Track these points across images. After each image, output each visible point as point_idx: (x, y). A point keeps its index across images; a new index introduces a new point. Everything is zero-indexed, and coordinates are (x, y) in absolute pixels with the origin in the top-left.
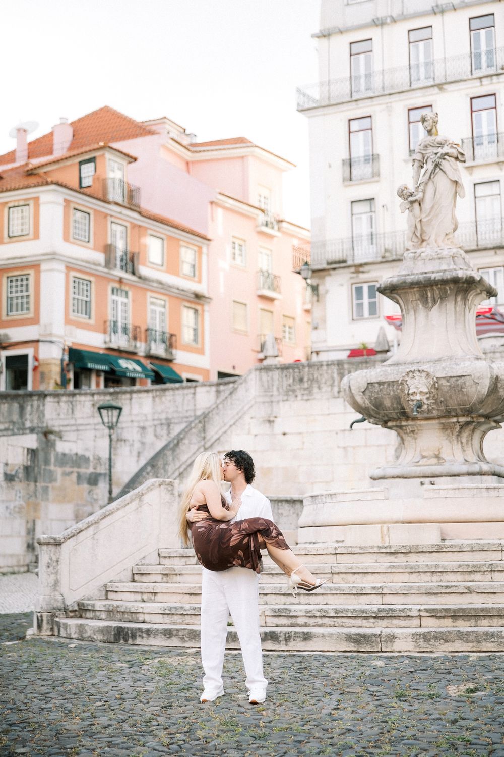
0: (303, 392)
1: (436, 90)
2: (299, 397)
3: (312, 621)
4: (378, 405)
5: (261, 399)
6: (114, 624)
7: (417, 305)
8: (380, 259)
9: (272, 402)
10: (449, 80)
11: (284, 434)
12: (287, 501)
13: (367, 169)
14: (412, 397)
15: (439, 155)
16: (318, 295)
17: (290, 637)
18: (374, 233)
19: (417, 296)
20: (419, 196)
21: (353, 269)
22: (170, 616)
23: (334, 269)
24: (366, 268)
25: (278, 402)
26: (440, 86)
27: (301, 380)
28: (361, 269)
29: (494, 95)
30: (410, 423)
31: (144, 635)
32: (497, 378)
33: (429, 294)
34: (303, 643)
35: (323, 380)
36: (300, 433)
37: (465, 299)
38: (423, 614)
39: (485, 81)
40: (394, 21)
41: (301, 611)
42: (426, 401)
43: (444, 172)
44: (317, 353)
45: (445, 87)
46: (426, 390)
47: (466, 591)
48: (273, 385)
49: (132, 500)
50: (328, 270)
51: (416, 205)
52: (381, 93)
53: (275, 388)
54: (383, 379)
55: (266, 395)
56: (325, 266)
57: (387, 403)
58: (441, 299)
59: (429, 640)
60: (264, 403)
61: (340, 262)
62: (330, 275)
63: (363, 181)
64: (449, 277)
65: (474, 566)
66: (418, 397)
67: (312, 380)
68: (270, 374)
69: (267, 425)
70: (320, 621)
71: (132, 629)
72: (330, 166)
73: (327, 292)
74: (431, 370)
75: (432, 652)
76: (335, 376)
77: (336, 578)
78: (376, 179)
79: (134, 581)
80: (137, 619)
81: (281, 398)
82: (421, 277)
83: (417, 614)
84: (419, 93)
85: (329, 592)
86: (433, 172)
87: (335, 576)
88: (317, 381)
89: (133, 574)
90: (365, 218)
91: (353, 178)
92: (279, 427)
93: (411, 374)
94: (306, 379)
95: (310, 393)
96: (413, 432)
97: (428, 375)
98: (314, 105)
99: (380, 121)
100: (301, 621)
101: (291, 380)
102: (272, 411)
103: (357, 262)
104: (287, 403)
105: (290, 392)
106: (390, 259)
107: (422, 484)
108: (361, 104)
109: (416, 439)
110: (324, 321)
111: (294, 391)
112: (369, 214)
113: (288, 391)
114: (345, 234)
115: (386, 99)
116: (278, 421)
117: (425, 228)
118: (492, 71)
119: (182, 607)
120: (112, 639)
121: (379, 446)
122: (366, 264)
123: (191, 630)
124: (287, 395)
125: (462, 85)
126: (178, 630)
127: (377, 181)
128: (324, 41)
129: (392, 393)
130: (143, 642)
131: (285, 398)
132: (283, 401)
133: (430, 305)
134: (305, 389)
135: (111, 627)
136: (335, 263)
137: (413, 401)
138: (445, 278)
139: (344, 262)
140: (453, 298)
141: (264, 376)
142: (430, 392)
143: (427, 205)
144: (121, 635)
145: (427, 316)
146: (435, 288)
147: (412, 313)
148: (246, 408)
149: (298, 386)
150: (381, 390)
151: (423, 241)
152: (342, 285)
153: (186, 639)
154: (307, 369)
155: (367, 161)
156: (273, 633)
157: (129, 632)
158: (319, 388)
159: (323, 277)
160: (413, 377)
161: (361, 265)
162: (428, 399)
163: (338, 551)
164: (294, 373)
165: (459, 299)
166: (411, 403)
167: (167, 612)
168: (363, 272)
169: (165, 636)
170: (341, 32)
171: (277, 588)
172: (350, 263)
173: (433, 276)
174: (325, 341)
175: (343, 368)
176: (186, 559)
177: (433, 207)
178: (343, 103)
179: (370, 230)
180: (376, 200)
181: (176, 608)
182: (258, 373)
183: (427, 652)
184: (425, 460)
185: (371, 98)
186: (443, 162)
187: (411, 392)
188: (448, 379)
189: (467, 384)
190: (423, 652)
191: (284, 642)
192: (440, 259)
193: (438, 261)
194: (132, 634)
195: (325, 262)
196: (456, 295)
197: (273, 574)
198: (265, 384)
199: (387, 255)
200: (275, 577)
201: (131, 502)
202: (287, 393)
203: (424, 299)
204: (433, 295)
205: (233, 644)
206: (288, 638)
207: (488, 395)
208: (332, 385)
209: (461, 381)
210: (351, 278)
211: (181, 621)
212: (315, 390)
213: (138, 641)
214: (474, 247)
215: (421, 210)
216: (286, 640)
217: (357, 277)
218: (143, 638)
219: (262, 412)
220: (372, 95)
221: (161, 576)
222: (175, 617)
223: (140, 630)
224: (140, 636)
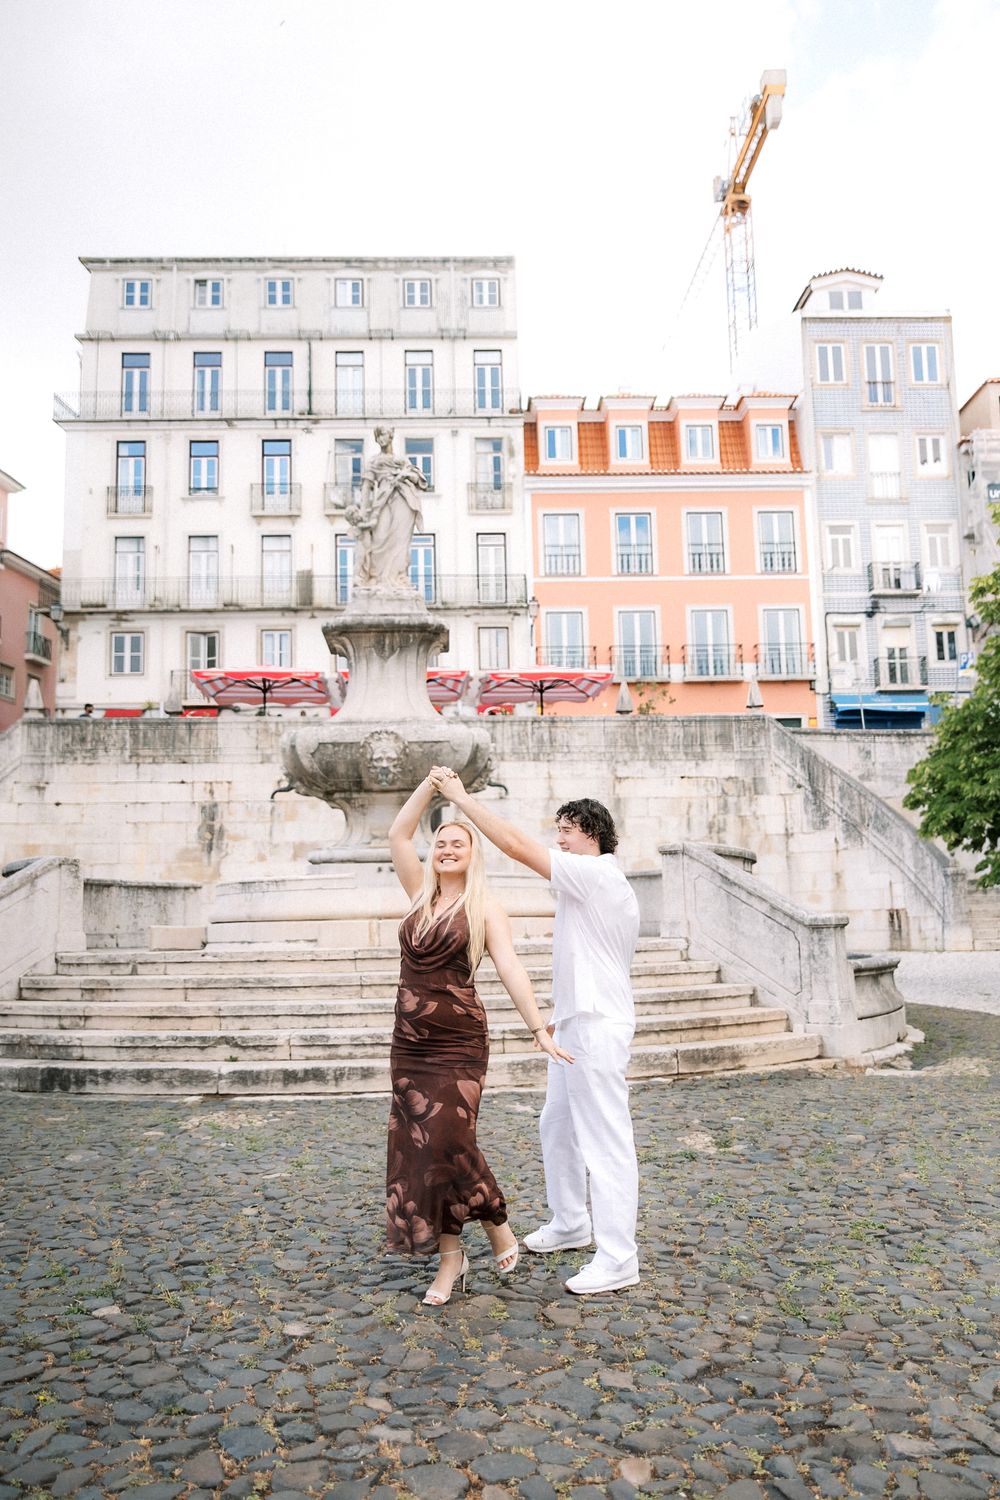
0: (84, 754)
1: (224, 425)
2: (79, 761)
3: (359, 1051)
4: (329, 771)
5: (29, 760)
6: (42, 1065)
7: (371, 652)
8: (147, 608)
9: (43, 764)
10: (239, 416)
11: (58, 804)
12: (148, 888)
13: (136, 502)
14: (375, 764)
15: (399, 477)
16: (67, 644)
17: (342, 1075)
18: (141, 576)
19: (372, 640)
20: (372, 522)
21: (114, 616)
22: (130, 1051)
23: (91, 613)
24: (131, 617)
25: (52, 764)
26: (229, 421)
27: (83, 740)
28: (124, 617)
29: (289, 441)
30: (363, 795)
31: (100, 1080)
32: (477, 747)
33: (387, 642)
34: (362, 1083)
35: (112, 742)
36: (78, 804)
37: (427, 650)
38: (507, 1036)
39: (281, 424)
40: (178, 339)
41: (344, 1037)
42: (392, 769)
43: (404, 499)
44: (63, 711)
45: (235, 423)
46: (394, 756)
47: (545, 1005)
48: (45, 744)
49: (22, 885)
50: (83, 613)
51: (367, 534)
52: (160, 418)
53: (47, 748)
54: (338, 739)
55: (36, 756)
56: (78, 608)
57: (341, 769)
58: (401, 647)
59: (529, 1071)
60: (32, 764)
61: (97, 606)
62: (84, 620)
63: (131, 516)
64: (417, 622)
65: (542, 973)
66: (385, 764)
67: (97, 741)
68: (42, 729)
69: (36, 792)
70: (370, 1051)
71: (77, 1072)
72: (91, 492)
73: (79, 639)
74: (400, 732)
75: (532, 1085)
76: (127, 737)
77: (367, 992)
78: (147, 514)
79: (21, 998)
80: (70, 1055)
81: (55, 760)
82: (382, 620)
83: (501, 1037)
84: (203, 425)
85: (370, 1011)
86: (391, 496)
87: (366, 989)
88: (104, 743)
89: (21, 989)
90: (131, 558)
91: (119, 509)
92: (51, 795)
93: (376, 736)
94: (89, 739)
95: (94, 756)
96: (362, 806)
97: (397, 738)
98: (73, 418)
99: (154, 449)
100: (343, 1051)
101: (69, 740)
102: (43, 775)
103: (120, 607)
104: (63, 767)
105: (67, 754)
106: (161, 609)
107: (380, 870)
108: (134, 426)
109: (364, 814)
110: (74, 674)
111: (72, 752)
112: (137, 555)
113: (64, 752)
114: (104, 572)
115: (164, 425)
116: (49, 788)
117: (374, 562)
118: (287, 414)
119: (153, 1038)
120: (38, 1086)
121: (179, 823)
122: (132, 612)
123: (184, 1070)
124: (64, 757)
125: (253, 424)
126: (161, 1071)
127: (149, 518)
128: (92, 346)
129: (349, 757)
130: (97, 1092)
131: (61, 760)
132: (58, 763)
133: (387, 654)
134: (87, 751)
135: (36, 1069)
136: (92, 606)
137: (375, 768)
138: (411, 623)
139: (104, 606)
140: (415, 648)
141: (35, 732)
142: (399, 759)
143: (381, 534)
144: (53, 1080)
145: (383, 667)
146: (396, 634)
147: (364, 662)
148: (8, 771)
149: (79, 747)
150: (335, 753)
151: (371, 577)
152: (99, 633)
153: (176, 1083)
154: (91, 727)
155: (137, 492)
156: (318, 1069)
157: (72, 1076)
158: (106, 750)
159: (75, 622)
160: (380, 739)
161: (125, 612)
162: (395, 766)
163: (358, 956)
164: (74, 729)
165: (421, 650)
166: (372, 770)
167: (127, 1044)
168: (126, 620)
169: (138, 1079)
170: (113, 339)
171: (294, 1007)
172: (110, 608)
173: (397, 620)
174: (73, 697)
175: (138, 729)
176: (113, 967)
177: (387, 538)
178: (111, 421)
179: (136, 573)
180: (146, 539)
181: (142, 1039)
182: (26, 727)
183: (526, 1086)
184: (378, 841)
185: (147, 421)
186: (403, 486)
187: (375, 757)
188: (421, 744)
189: (444, 751)
190: (522, 1086)
191: (334, 1082)
192: (400, 600)
193: (397, 602)
194: (76, 1077)
195: (79, 604)
196: (419, 645)
197: (274, 988)
198: (36, 742)
199: (157, 603)
200: (278, 992)
201: (20, 888)
202: (63, 754)
203: (380, 647)
204: (391, 643)
205: (254, 1087)
206: (339, 1075)
207: (467, 766)
208: (123, 749)
209: (437, 746)
210: (111, 626)
211: (150, 1057)
212: (101, 753)
213: (89, 1088)
214: (258, 606)
215: (372, 539)
216: (336, 1079)
217: (119, 625)
218: (97, 1083)
219: (29, 776)
220: (147, 418)
221: (80, 992)
222: (140, 1052)
223: (92, 1072)
224: (91, 1081)
